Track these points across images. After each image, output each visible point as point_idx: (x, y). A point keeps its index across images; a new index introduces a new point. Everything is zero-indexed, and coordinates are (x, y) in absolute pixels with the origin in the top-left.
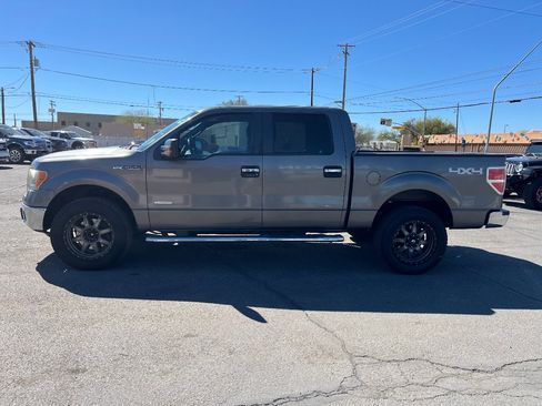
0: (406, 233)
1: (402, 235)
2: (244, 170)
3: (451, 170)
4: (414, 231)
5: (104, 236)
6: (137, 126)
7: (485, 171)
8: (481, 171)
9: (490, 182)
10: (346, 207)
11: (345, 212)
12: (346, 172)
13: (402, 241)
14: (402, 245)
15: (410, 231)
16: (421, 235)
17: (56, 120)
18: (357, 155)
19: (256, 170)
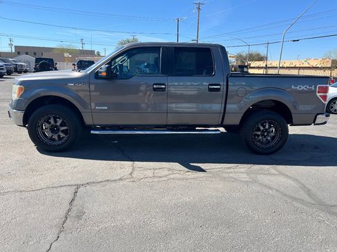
0: (262, 128)
1: (259, 130)
2: (155, 86)
3: (293, 87)
4: (267, 127)
5: (63, 131)
6: (66, 55)
7: (315, 87)
8: (313, 88)
9: (318, 95)
10: (223, 111)
11: (222, 114)
12: (223, 88)
13: (259, 133)
14: (258, 136)
15: (264, 127)
16: (271, 130)
17: (14, 51)
18: (231, 76)
19: (164, 87)
